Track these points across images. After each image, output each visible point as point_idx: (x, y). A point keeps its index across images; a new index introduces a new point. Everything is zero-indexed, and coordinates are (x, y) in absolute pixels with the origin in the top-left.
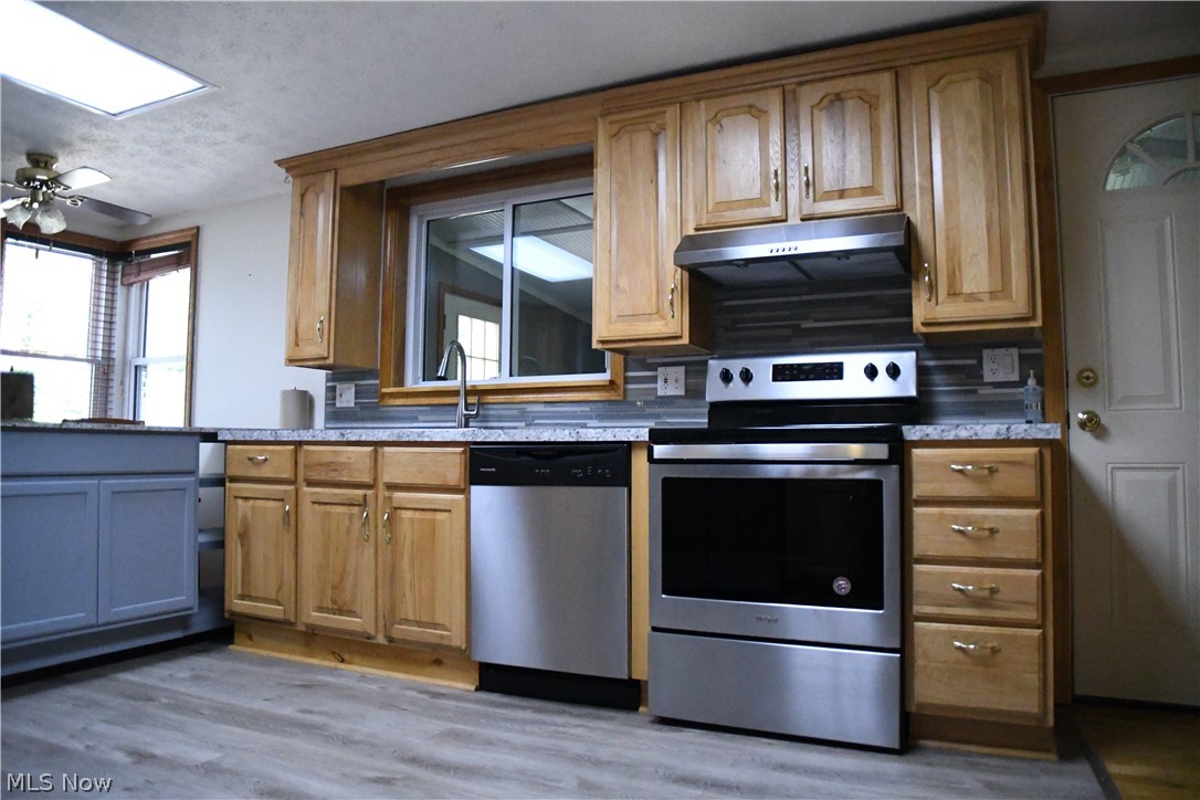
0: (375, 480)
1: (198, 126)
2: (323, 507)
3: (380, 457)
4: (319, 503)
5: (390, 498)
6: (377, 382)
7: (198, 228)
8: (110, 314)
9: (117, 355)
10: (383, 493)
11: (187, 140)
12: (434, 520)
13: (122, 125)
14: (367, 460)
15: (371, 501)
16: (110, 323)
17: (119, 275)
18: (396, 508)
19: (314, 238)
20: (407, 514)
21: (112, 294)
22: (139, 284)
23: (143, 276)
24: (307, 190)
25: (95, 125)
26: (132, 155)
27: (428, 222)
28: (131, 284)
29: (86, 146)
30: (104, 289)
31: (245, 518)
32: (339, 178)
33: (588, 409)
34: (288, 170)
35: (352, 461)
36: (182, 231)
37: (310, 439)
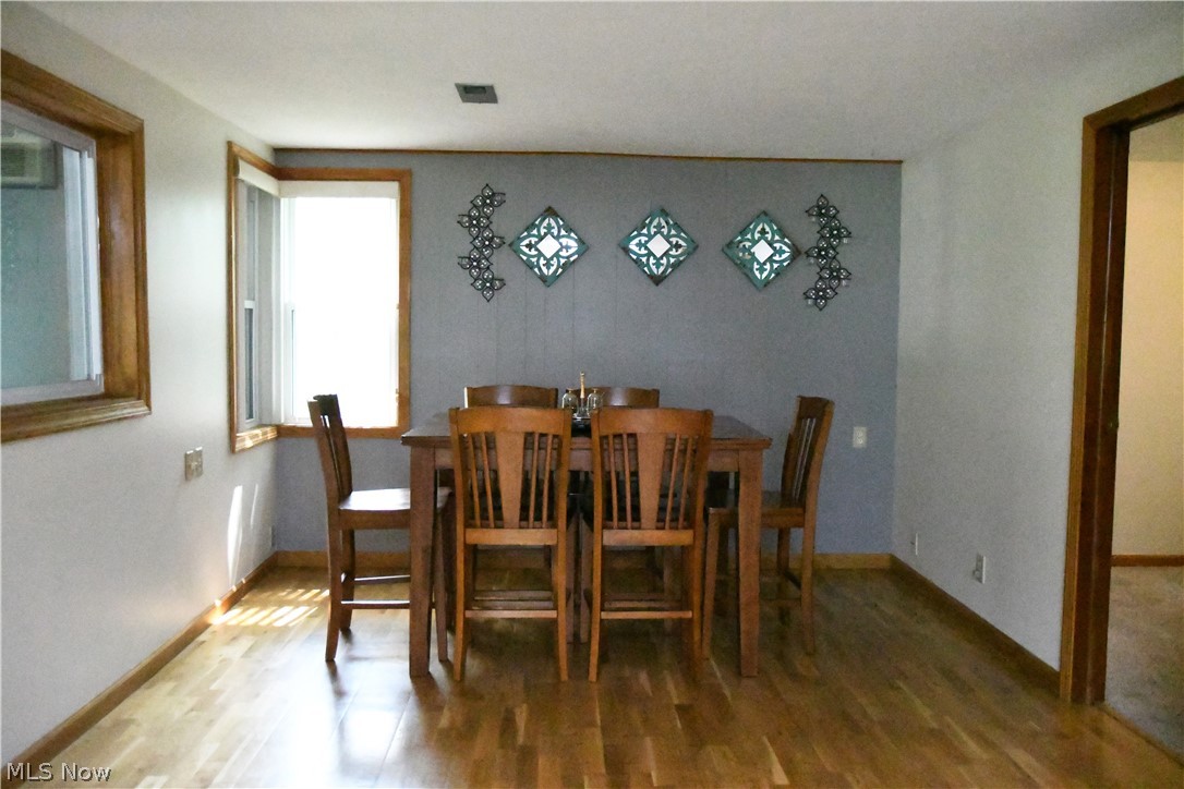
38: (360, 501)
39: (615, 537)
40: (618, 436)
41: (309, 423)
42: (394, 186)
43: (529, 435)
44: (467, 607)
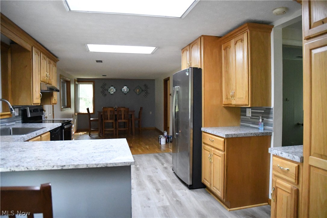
33: (6, 120)
38: (91, 119)
39: (119, 121)
40: (120, 111)
41: (87, 113)
42: (93, 83)
43: (110, 111)
44: (105, 128)
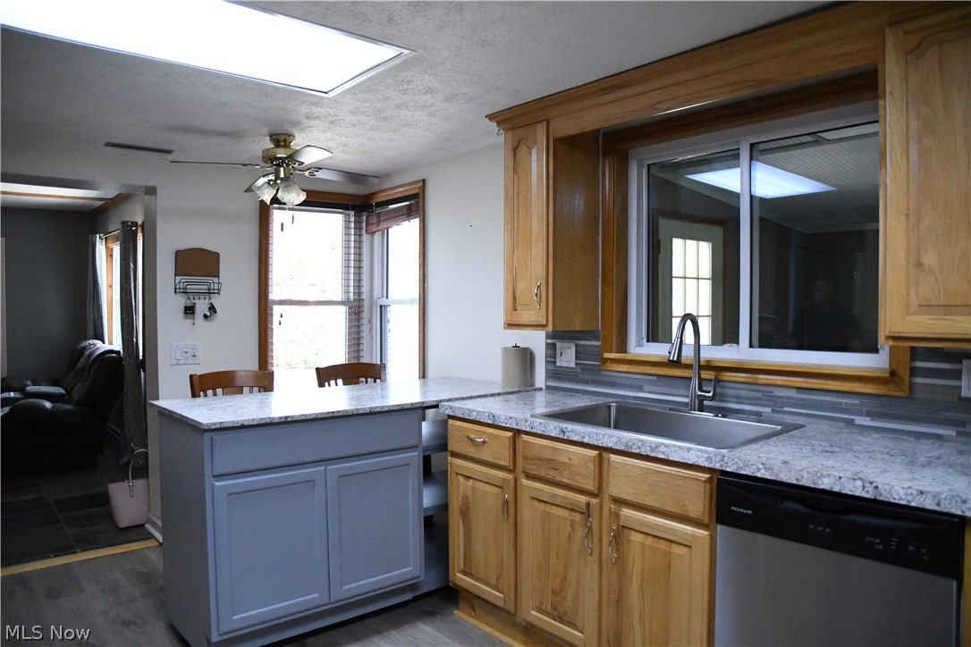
0: (600, 488)
1: (405, 92)
2: (543, 504)
3: (605, 463)
4: (539, 501)
5: (617, 515)
6: (598, 343)
7: (424, 181)
8: (359, 261)
9: (364, 296)
10: (609, 506)
11: (398, 106)
12: (669, 552)
13: (335, 100)
14: (591, 465)
15: (595, 512)
16: (359, 268)
17: (364, 224)
18: (623, 527)
19: (528, 192)
20: (637, 538)
21: (359, 242)
22: (380, 232)
23: (383, 226)
24: (519, 143)
25: (314, 104)
26: (354, 125)
27: (649, 165)
28: (375, 232)
29: (312, 123)
30: (352, 238)
31: (465, 497)
32: (551, 130)
33: (857, 402)
34: (499, 124)
35: (574, 462)
36: (410, 184)
37: (528, 429)
